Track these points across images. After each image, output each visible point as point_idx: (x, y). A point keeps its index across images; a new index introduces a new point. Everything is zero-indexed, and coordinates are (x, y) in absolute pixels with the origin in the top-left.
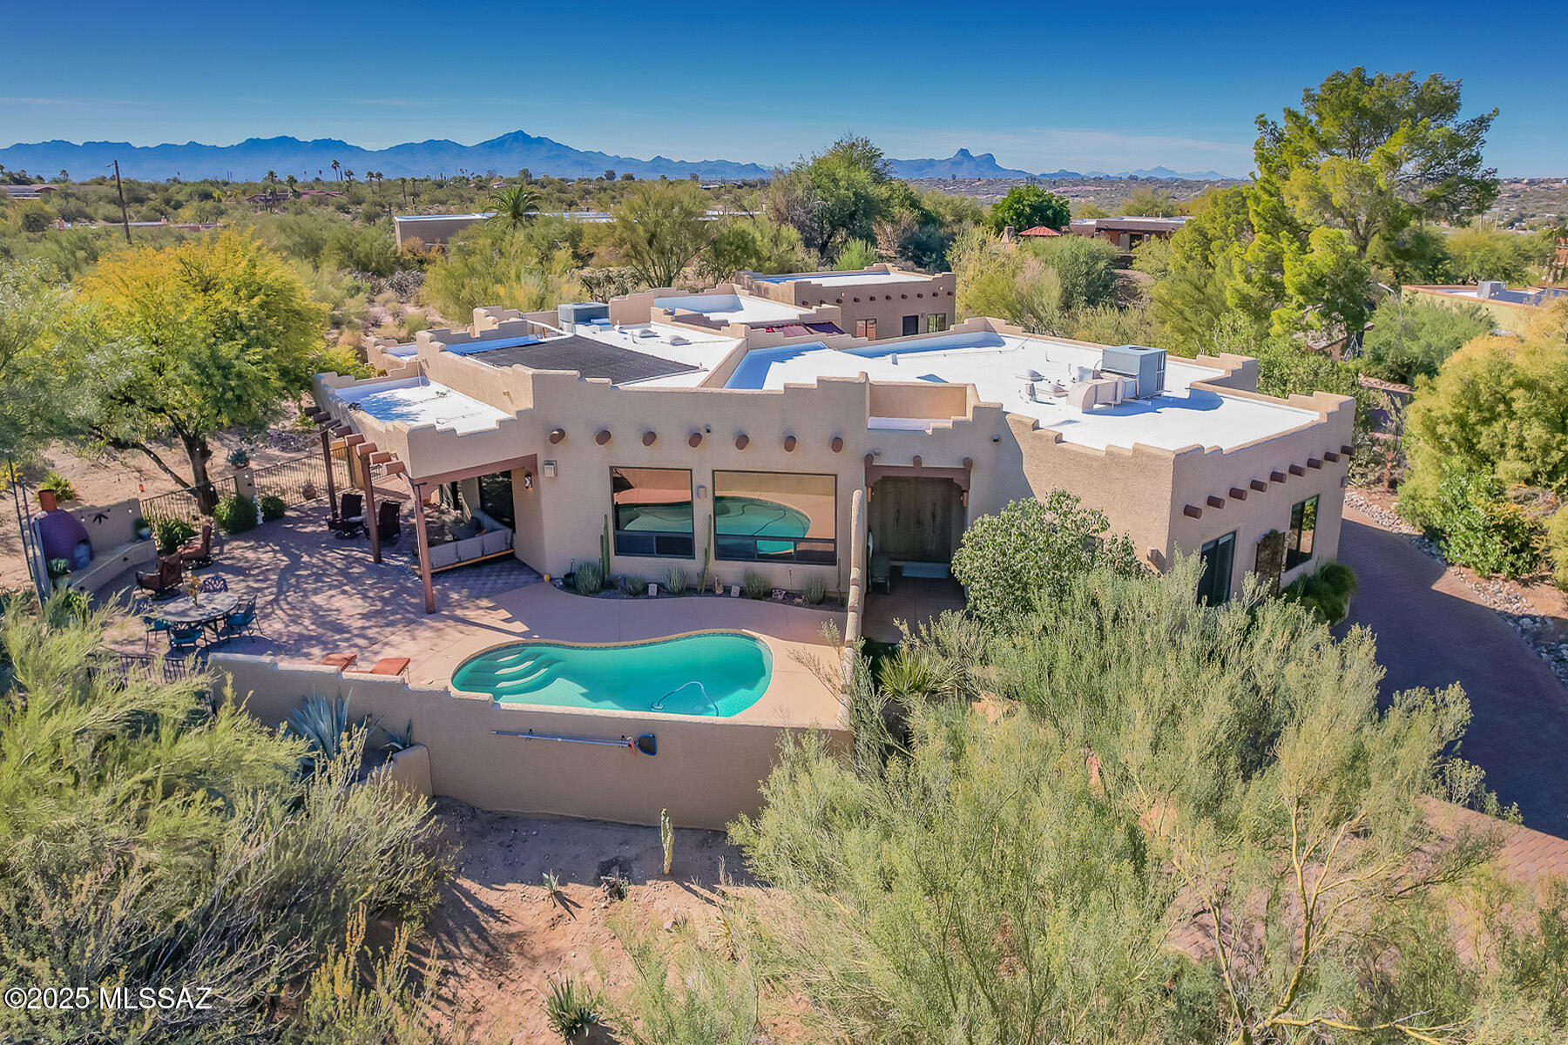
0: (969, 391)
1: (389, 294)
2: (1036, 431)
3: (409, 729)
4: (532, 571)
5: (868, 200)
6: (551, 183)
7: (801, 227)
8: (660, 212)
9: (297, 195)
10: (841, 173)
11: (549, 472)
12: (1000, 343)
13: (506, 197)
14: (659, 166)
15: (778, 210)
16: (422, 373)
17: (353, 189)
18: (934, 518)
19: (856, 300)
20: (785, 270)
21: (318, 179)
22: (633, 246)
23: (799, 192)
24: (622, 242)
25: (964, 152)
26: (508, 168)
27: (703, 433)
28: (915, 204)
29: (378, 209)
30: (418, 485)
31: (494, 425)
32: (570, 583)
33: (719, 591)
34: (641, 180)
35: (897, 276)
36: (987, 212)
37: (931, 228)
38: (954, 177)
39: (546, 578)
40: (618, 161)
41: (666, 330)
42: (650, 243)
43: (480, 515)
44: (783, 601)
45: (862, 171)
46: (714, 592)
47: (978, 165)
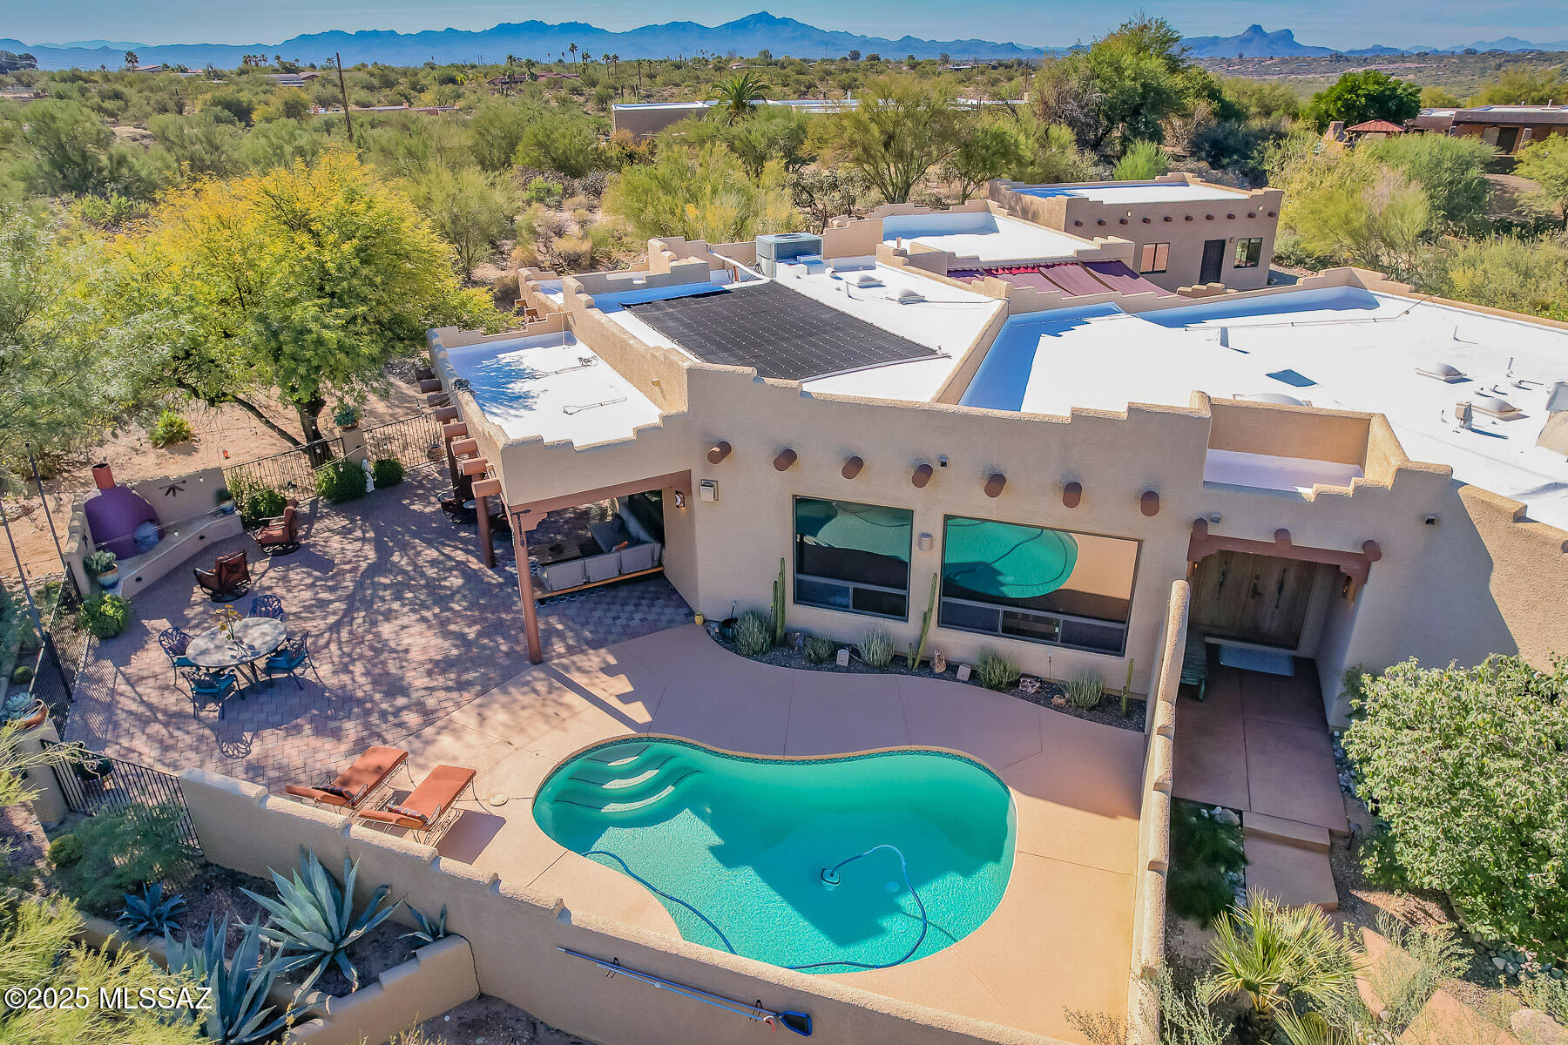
0: (1376, 429)
1: (581, 198)
2: (1521, 525)
3: (443, 914)
4: (682, 602)
5: (1159, 92)
6: (791, 64)
7: (1072, 123)
8: (901, 109)
9: (534, 77)
10: (1128, 60)
11: (707, 495)
12: (1371, 304)
13: (729, 86)
14: (909, 45)
15: (1046, 103)
16: (568, 328)
17: (590, 71)
18: (1281, 588)
19: (1145, 221)
20: (1054, 178)
21: (560, 61)
22: (865, 150)
23: (1074, 83)
24: (853, 144)
25: (1256, 29)
26: (749, 48)
27: (936, 466)
28: (1214, 94)
29: (611, 91)
30: (518, 514)
31: (630, 435)
32: (727, 632)
33: (940, 669)
34: (888, 61)
35: (1198, 191)
36: (1305, 102)
37: (1232, 124)
38: (1241, 56)
39: (698, 620)
40: (865, 41)
41: (896, 279)
42: (886, 145)
43: (625, 515)
44: (1035, 699)
45: (1154, 57)
46: (932, 670)
47: (1272, 42)
